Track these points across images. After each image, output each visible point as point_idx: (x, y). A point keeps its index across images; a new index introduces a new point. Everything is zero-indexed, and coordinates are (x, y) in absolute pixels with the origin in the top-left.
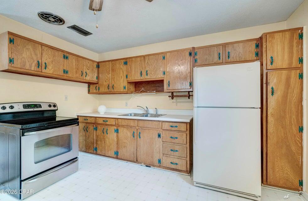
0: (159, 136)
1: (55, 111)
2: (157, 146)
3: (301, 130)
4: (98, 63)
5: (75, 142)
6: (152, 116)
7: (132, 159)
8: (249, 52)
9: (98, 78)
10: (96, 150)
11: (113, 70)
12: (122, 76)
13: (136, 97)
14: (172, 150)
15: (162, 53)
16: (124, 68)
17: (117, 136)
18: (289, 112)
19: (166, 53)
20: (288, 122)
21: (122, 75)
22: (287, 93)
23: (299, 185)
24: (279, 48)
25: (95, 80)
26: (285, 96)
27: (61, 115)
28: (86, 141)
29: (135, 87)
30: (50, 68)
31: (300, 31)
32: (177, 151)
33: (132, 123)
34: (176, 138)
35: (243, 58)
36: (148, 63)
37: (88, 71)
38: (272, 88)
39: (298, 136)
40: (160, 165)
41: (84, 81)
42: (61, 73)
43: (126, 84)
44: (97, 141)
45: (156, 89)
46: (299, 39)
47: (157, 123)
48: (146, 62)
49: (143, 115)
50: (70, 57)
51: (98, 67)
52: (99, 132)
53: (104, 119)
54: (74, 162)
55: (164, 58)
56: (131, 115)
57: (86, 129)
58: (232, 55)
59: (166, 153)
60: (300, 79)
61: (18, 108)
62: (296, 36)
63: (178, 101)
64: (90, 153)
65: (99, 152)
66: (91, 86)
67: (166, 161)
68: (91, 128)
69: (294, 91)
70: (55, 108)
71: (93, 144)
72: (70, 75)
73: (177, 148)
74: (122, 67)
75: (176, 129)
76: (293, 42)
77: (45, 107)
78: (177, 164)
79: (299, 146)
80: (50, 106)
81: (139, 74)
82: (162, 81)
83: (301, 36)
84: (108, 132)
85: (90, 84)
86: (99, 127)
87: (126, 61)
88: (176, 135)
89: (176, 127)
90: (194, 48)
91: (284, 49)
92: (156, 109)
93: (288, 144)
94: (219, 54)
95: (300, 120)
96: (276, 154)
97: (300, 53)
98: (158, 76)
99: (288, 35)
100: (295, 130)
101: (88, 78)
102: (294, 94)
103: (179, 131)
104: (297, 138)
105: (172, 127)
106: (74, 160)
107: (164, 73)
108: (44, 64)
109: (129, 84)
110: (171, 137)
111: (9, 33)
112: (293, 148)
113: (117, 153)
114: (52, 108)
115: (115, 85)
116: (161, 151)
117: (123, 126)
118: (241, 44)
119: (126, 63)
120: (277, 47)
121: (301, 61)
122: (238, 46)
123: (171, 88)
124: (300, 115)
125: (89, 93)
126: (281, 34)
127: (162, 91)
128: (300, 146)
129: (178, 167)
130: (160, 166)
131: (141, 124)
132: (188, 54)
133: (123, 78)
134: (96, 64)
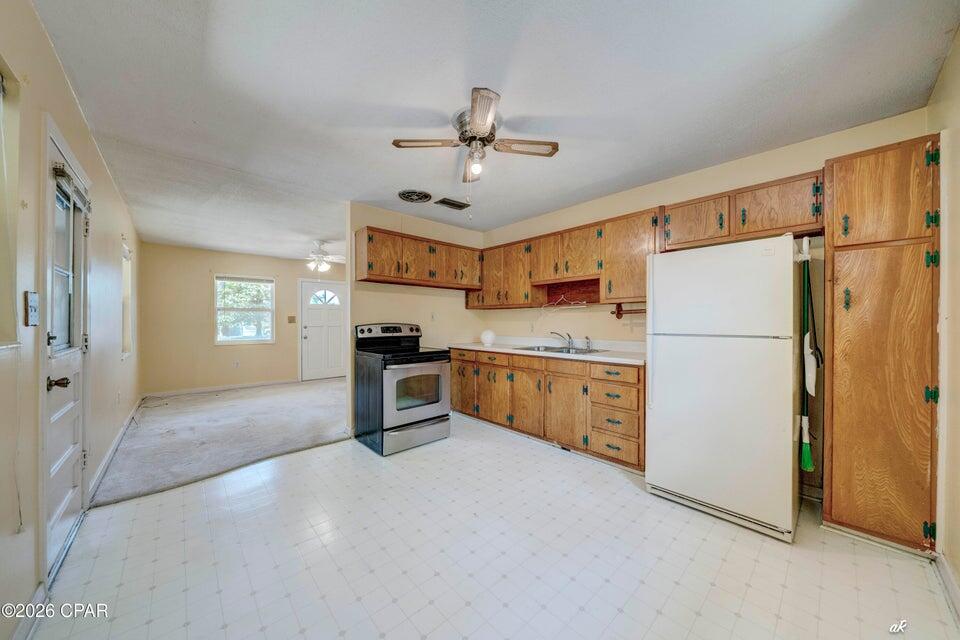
0: (585, 390)
1: (417, 338)
2: (581, 409)
3: (933, 395)
4: (482, 251)
5: (446, 390)
6: (579, 351)
7: (535, 431)
8: (795, 205)
9: (481, 280)
10: (478, 411)
11: (506, 264)
13: (550, 315)
14: (609, 420)
15: (596, 224)
16: (526, 257)
17: (512, 387)
18: (894, 351)
19: (603, 223)
20: (892, 374)
21: (521, 271)
22: (890, 303)
23: (923, 534)
24: (865, 192)
25: (476, 283)
26: (884, 311)
27: (427, 344)
28: (461, 392)
29: (548, 295)
30: (413, 270)
31: (929, 144)
32: (619, 422)
33: (536, 365)
34: (618, 396)
35: (781, 220)
36: (568, 245)
37: (465, 270)
38: (847, 293)
39: (922, 411)
41: (460, 286)
42: (426, 276)
43: (528, 289)
44: (479, 393)
45: (590, 297)
46: (928, 165)
47: (580, 365)
48: (566, 245)
49: (560, 350)
50: (438, 248)
51: (481, 259)
52: (482, 377)
53: (491, 355)
54: (442, 421)
55: (600, 234)
56: (538, 349)
57: (462, 373)
58: (751, 216)
59: (598, 424)
60: (928, 266)
61: (377, 333)
62: (918, 159)
63: (635, 321)
64: (469, 415)
65: (481, 412)
66: (471, 294)
67: (599, 442)
68: (470, 369)
69: (909, 300)
70: (419, 334)
71: (473, 398)
72: (438, 279)
73: (619, 416)
75: (616, 378)
76: (908, 174)
77: (406, 332)
78: (619, 449)
79: (924, 436)
80: (412, 330)
81: (552, 269)
83: (934, 157)
84: (497, 378)
85: (468, 291)
86: (482, 368)
87: (529, 245)
88: (618, 390)
89: (618, 374)
90: (662, 208)
91: (881, 195)
92: (587, 338)
93: (892, 428)
94: (721, 217)
95: (929, 371)
96: (856, 452)
97: (929, 200)
98: (588, 272)
99: (891, 159)
100: (913, 394)
101: (465, 282)
102: (909, 307)
103: (624, 383)
104: (919, 416)
106: (443, 418)
107: (600, 265)
108: (405, 266)
109: (535, 290)
110: (608, 395)
111: (370, 228)
112: (907, 441)
113: (510, 418)
114: (415, 334)
115: (510, 292)
116: (589, 422)
117: (522, 369)
118: (776, 189)
119: (528, 249)
120: (862, 191)
121: (934, 219)
122: (768, 193)
123: (613, 295)
124: (928, 357)
125: (467, 308)
126: (872, 158)
127: (597, 301)
128: (929, 435)
129: (622, 456)
130: (586, 451)
131: (552, 366)
132: (649, 220)
134: (478, 253)
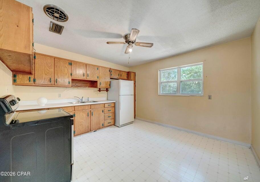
12: (67, 73)
40: (104, 126)
74: (66, 66)
82: (96, 82)
105: (109, 105)
133: (67, 75)
